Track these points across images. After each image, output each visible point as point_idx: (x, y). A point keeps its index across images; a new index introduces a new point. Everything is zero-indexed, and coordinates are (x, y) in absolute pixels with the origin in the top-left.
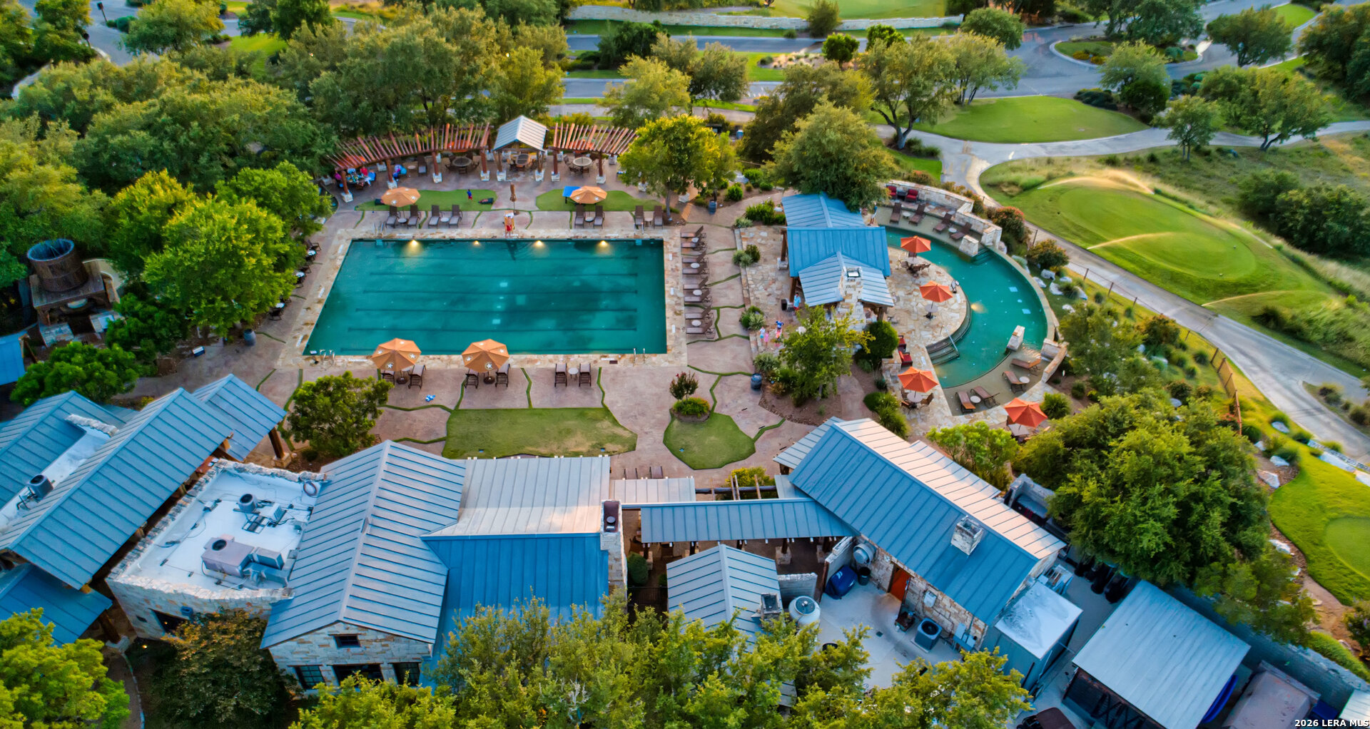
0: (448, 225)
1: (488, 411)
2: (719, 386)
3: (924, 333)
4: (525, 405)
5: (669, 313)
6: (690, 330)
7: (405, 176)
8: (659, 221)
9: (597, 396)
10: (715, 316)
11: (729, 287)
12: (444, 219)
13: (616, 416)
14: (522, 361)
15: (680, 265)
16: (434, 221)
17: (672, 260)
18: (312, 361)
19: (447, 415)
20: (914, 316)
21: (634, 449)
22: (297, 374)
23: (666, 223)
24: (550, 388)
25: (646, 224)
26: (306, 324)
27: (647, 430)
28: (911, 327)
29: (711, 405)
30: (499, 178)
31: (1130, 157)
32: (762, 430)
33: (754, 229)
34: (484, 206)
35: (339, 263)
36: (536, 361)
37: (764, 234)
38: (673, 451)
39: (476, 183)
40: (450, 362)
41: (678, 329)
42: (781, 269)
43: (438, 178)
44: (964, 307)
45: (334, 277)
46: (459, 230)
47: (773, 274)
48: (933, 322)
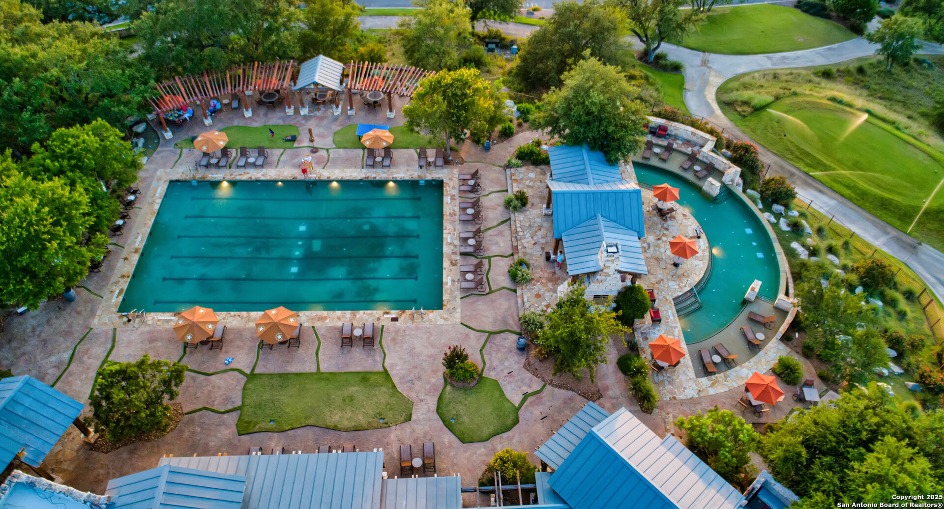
0: (254, 165)
1: (281, 375)
2: (488, 345)
3: (671, 283)
4: (314, 369)
5: (446, 264)
6: (465, 285)
7: (220, 111)
8: (440, 162)
9: (379, 359)
10: (487, 267)
11: (500, 234)
12: (251, 160)
13: (396, 381)
14: (313, 319)
15: (457, 209)
16: (242, 162)
17: (451, 204)
18: (125, 319)
19: (244, 380)
20: (663, 265)
21: (409, 418)
22: (111, 333)
23: (447, 162)
24: (336, 349)
25: (429, 164)
26: (123, 276)
27: (422, 397)
28: (660, 276)
29: (480, 369)
30: (302, 113)
31: (842, 68)
32: (526, 396)
33: (523, 169)
34: (288, 144)
35: (157, 207)
36: (324, 318)
37: (532, 175)
38: (444, 421)
39: (282, 118)
40: (249, 319)
41: (453, 281)
42: (546, 215)
43: (248, 114)
44: (707, 254)
45: (151, 223)
46: (264, 171)
47: (539, 220)
48: (680, 271)
